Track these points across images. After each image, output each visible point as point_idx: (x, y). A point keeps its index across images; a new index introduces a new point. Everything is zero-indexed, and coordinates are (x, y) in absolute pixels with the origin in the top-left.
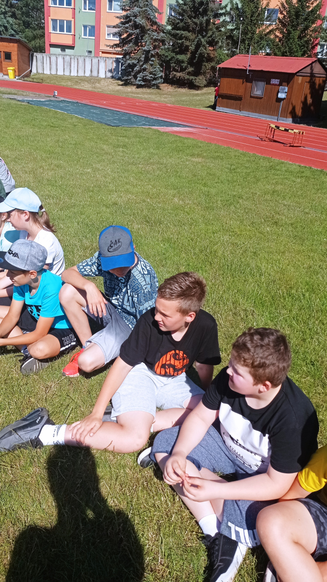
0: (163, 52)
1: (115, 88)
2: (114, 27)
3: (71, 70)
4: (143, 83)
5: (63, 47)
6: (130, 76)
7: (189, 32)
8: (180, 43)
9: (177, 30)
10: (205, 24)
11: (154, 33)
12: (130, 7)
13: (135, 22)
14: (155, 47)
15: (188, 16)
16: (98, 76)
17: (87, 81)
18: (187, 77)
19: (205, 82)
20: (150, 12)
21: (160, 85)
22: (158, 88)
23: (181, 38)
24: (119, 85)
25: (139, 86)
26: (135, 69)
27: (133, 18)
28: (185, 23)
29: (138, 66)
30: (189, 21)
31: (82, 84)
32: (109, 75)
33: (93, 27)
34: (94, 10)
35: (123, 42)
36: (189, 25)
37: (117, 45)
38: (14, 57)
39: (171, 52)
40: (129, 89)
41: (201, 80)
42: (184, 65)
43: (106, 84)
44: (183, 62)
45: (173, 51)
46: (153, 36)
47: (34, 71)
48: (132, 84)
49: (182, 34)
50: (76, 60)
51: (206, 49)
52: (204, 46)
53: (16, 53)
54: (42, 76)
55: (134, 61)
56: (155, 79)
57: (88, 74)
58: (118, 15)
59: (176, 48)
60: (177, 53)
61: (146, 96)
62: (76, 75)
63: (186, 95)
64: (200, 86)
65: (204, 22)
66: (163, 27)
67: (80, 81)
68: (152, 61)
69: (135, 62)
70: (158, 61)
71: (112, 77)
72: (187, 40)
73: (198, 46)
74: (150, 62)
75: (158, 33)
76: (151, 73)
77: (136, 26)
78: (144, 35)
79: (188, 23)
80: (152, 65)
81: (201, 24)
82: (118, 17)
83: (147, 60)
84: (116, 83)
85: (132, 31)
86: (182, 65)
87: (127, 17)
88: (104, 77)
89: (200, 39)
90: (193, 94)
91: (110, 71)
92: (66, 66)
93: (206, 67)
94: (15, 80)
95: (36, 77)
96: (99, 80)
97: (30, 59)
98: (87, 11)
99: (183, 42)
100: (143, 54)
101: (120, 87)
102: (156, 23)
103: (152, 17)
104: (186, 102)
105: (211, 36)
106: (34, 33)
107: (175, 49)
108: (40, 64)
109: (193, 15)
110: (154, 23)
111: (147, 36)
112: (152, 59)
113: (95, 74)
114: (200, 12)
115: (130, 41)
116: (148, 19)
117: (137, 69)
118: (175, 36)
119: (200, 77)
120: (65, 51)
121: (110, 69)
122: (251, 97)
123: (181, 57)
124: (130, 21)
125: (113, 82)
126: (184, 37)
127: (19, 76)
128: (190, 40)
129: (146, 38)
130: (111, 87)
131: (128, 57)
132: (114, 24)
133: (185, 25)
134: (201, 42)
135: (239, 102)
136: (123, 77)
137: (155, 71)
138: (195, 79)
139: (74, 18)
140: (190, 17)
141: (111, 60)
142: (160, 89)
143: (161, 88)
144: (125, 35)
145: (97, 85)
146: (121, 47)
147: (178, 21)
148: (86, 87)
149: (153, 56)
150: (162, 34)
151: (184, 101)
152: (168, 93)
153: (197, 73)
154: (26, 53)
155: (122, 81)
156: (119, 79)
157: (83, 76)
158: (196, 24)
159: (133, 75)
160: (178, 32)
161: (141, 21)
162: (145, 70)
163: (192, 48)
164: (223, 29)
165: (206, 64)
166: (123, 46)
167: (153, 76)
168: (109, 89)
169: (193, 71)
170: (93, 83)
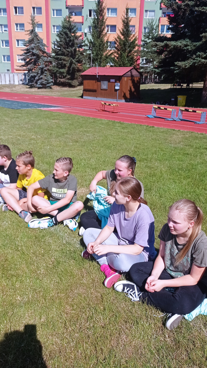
1: (25, 90)
2: (21, 55)
4: (41, 86)
7: (65, 56)
8: (60, 63)
9: (58, 56)
10: (73, 52)
11: (45, 58)
12: (29, 44)
13: (33, 52)
14: (46, 66)
15: (63, 48)
16: (14, 84)
17: (8, 87)
18: (67, 81)
19: (78, 83)
20: (41, 46)
21: (52, 86)
22: (51, 88)
23: (61, 60)
24: (27, 88)
25: (39, 88)
26: (36, 79)
27: (31, 50)
28: (62, 51)
29: (37, 77)
30: (64, 50)
31: (4, 89)
32: (21, 82)
33: (8, 56)
34: (8, 46)
35: (27, 64)
36: (65, 52)
37: (23, 66)
40: (33, 90)
41: (75, 82)
42: (65, 74)
43: (20, 88)
44: (63, 73)
45: (57, 67)
46: (44, 59)
48: (35, 87)
49: (61, 58)
52: (74, 63)
55: (34, 74)
56: (48, 83)
57: (8, 83)
58: (22, 49)
59: (59, 66)
60: (60, 68)
61: (43, 93)
63: (67, 91)
64: (75, 86)
65: (73, 50)
66: (49, 54)
67: (3, 87)
68: (46, 73)
69: (36, 74)
70: (49, 73)
71: (23, 84)
73: (71, 63)
74: (45, 74)
75: (47, 58)
77: (34, 54)
79: (64, 51)
80: (45, 76)
81: (71, 51)
82: (22, 50)
83: (42, 73)
84: (26, 87)
85: (31, 58)
86: (63, 74)
87: (27, 50)
88: (18, 84)
89: (71, 60)
90: (71, 90)
91: (21, 80)
93: (77, 75)
96: (14, 86)
98: (4, 47)
99: (62, 62)
100: (40, 70)
103: (42, 49)
104: (67, 95)
105: (78, 58)
109: (66, 47)
110: (44, 52)
111: (41, 59)
112: (45, 72)
113: (12, 83)
114: (70, 45)
115: (31, 63)
116: (41, 50)
117: (37, 78)
118: (57, 59)
119: (75, 81)
121: (21, 79)
122: (101, 90)
123: (62, 70)
124: (30, 52)
125: (24, 86)
126: (63, 59)
128: (66, 60)
129: (40, 60)
130: (22, 90)
131: (31, 72)
133: (62, 53)
134: (73, 61)
135: (95, 93)
136: (29, 83)
137: (48, 79)
138: (72, 82)
140: (65, 48)
141: (21, 74)
142: (52, 89)
143: (52, 88)
144: (28, 60)
145: (14, 89)
146: (26, 66)
147: (58, 51)
148: (7, 90)
149: (45, 70)
150: (49, 58)
151: (65, 95)
152: (57, 91)
153: (73, 78)
155: (29, 85)
156: (27, 85)
157: (5, 84)
158: (68, 51)
159: (35, 82)
160: (59, 56)
161: (36, 52)
162: (42, 78)
163: (68, 65)
164: (84, 54)
165: (77, 73)
166: (27, 66)
167: (47, 82)
168: (21, 90)
169: (70, 77)
170: (11, 88)
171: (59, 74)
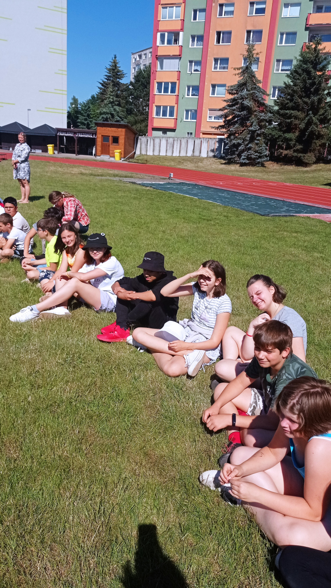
0: (270, 131)
1: (218, 166)
2: (220, 110)
3: (173, 151)
4: (248, 162)
5: (165, 130)
6: (234, 155)
7: (298, 111)
8: (288, 122)
9: (286, 110)
10: (316, 103)
11: (261, 114)
12: (237, 91)
13: (242, 104)
14: (261, 127)
15: (298, 96)
16: (200, 156)
17: (190, 161)
18: (295, 154)
19: (314, 159)
20: (258, 94)
21: (265, 163)
22: (263, 165)
23: (290, 118)
24: (222, 164)
25: (242, 165)
26: (240, 149)
27: (240, 101)
28: (295, 103)
29: (242, 146)
30: (299, 100)
31: (185, 164)
32: (211, 154)
33: (196, 111)
35: (228, 124)
36: (299, 105)
37: (222, 127)
38: (122, 141)
39: (278, 131)
40: (233, 167)
41: (310, 157)
42: (292, 143)
43: (209, 163)
44: (291, 140)
45: (280, 130)
46: (261, 116)
47: (138, 152)
48: (235, 163)
49: (292, 113)
50: (179, 142)
51: (317, 127)
52: (315, 124)
53: (124, 137)
54: (145, 157)
56: (260, 157)
57: (190, 154)
58: (225, 99)
59: (284, 127)
60: (284, 132)
62: (178, 155)
63: (296, 172)
64: (309, 163)
65: (316, 100)
66: (270, 108)
67: (182, 161)
68: (258, 140)
69: (240, 141)
70: (263, 140)
71: (214, 156)
72: (297, 119)
73: (309, 123)
74: (256, 141)
75: (265, 113)
76: (256, 152)
77: (243, 108)
78: (250, 117)
79: (298, 102)
80: (257, 144)
81: (313, 103)
82: (225, 101)
83: (252, 139)
84: (219, 162)
85: (239, 113)
86: (290, 143)
87: (234, 100)
88: (206, 156)
89: (311, 117)
90: (301, 171)
91: (213, 151)
92: (168, 148)
93: (316, 144)
94: (121, 161)
95: (141, 158)
96: (201, 160)
97: (135, 141)
98: (190, 96)
99: (291, 122)
100: (248, 134)
101: (223, 166)
102: (264, 104)
103: (260, 99)
105: (323, 114)
106: (136, 118)
107: (282, 128)
108: (143, 146)
109: (304, 95)
110: (261, 104)
111: (253, 116)
112: (258, 138)
113: (197, 153)
114: (311, 91)
115: (236, 122)
116: (256, 101)
118: (283, 116)
119: (309, 154)
120: (166, 133)
121: (212, 148)
123: (288, 135)
124: (237, 104)
125: (216, 161)
126: (294, 116)
127: (124, 158)
128: (299, 118)
129: (253, 119)
130: (214, 166)
131: (232, 137)
132: (221, 107)
133: (294, 105)
134: (313, 120)
136: (226, 156)
137: (261, 149)
138: (304, 156)
139: (177, 103)
140: (301, 97)
141: (214, 140)
142: (265, 167)
143: (265, 165)
144: (230, 117)
145: (200, 164)
146: (226, 128)
147: (287, 101)
148: (189, 166)
149: (259, 135)
150: (270, 115)
152: (275, 171)
153: (304, 151)
154: (132, 136)
155: (225, 160)
156: (221, 158)
157: (185, 156)
158: (306, 103)
159: (237, 154)
160: (288, 111)
161: (248, 103)
162: (250, 149)
163: (302, 126)
165: (317, 141)
166: (229, 127)
167: (258, 155)
168: (212, 167)
169: (301, 148)
170: (196, 163)
171: (282, 141)
